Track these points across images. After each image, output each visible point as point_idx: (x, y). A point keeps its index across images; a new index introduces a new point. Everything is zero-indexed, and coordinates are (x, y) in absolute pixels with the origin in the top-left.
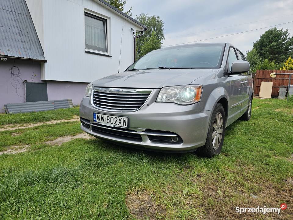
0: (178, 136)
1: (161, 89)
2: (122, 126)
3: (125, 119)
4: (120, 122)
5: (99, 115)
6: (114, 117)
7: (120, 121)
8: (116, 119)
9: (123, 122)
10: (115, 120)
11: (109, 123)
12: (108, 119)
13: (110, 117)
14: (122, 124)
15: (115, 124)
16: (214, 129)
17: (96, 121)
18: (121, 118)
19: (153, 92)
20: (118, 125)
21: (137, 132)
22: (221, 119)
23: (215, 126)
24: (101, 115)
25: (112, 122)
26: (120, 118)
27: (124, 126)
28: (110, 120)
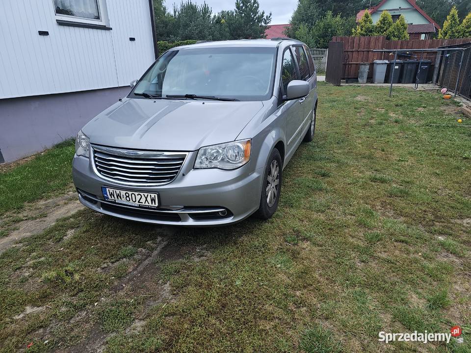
0: (227, 209)
1: (198, 150)
2: (150, 204)
3: (153, 195)
4: (146, 200)
5: (111, 190)
6: (136, 193)
7: (146, 198)
8: (140, 196)
9: (152, 201)
10: (138, 197)
11: (130, 200)
12: (127, 197)
13: (130, 193)
14: (150, 202)
15: (139, 202)
16: (268, 183)
17: (108, 198)
18: (148, 195)
19: (189, 156)
20: (143, 204)
21: (172, 210)
22: (276, 167)
23: (270, 179)
24: (114, 190)
25: (134, 200)
26: (146, 194)
27: (153, 205)
28: (130, 197)
